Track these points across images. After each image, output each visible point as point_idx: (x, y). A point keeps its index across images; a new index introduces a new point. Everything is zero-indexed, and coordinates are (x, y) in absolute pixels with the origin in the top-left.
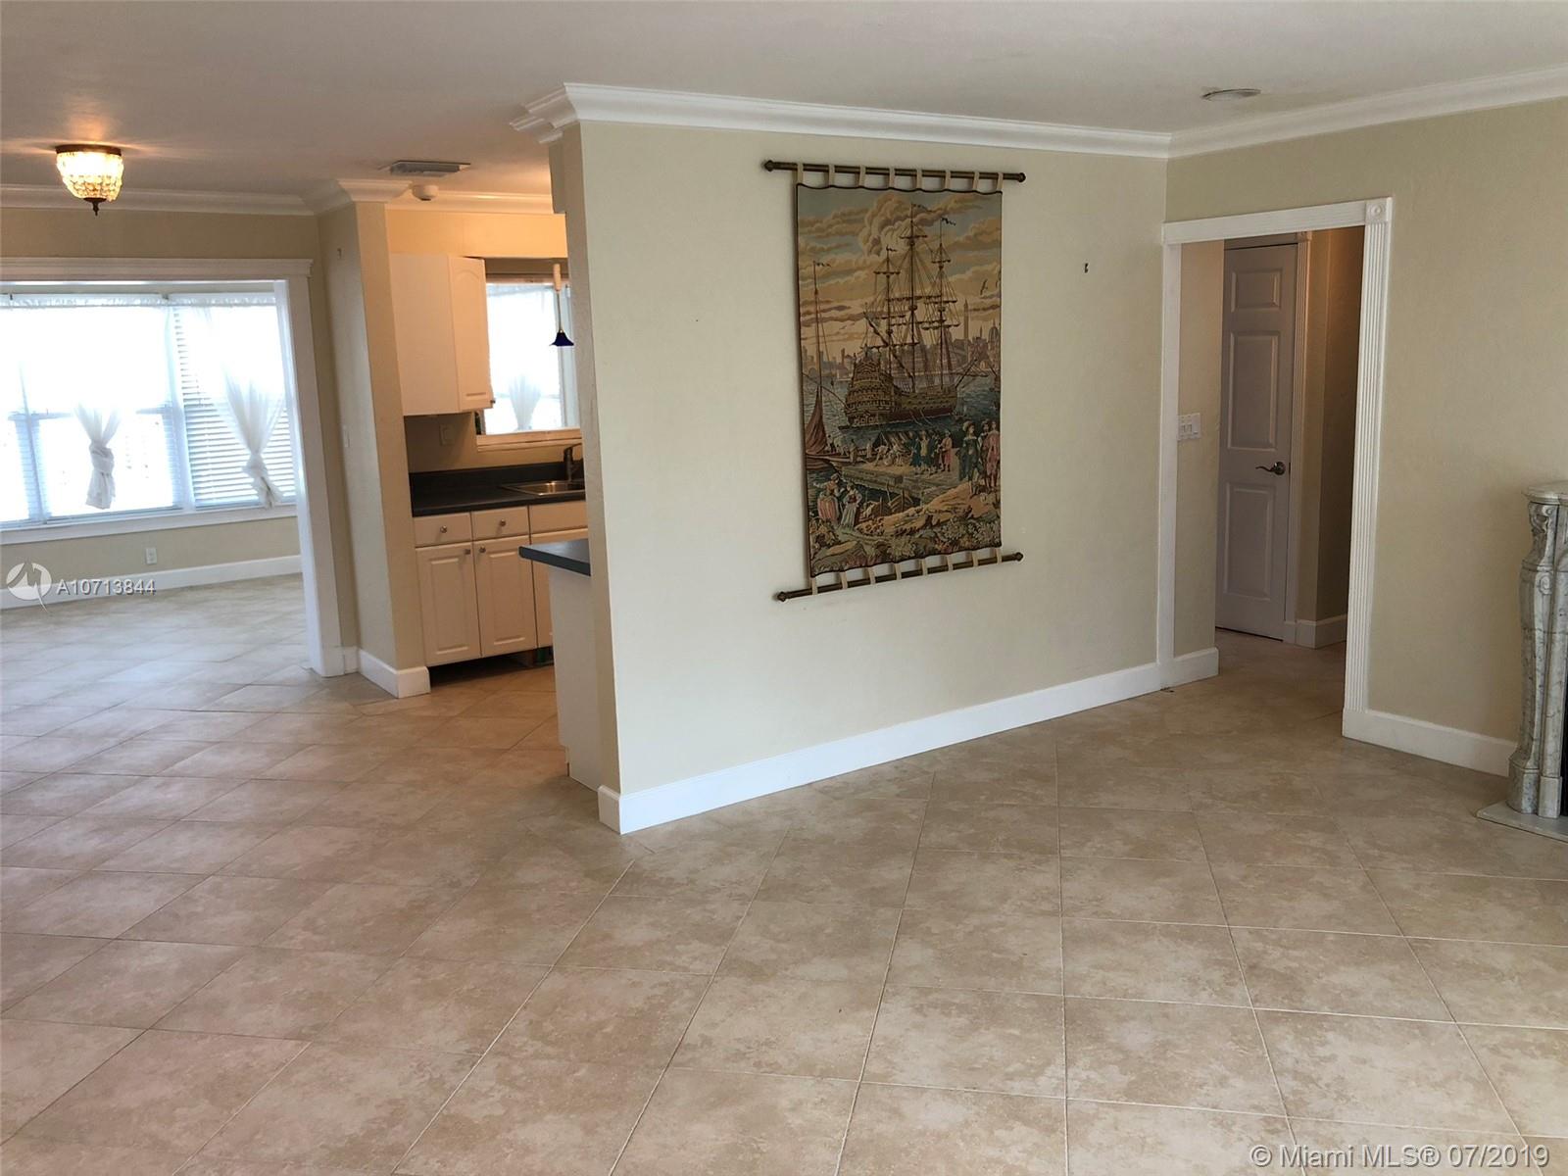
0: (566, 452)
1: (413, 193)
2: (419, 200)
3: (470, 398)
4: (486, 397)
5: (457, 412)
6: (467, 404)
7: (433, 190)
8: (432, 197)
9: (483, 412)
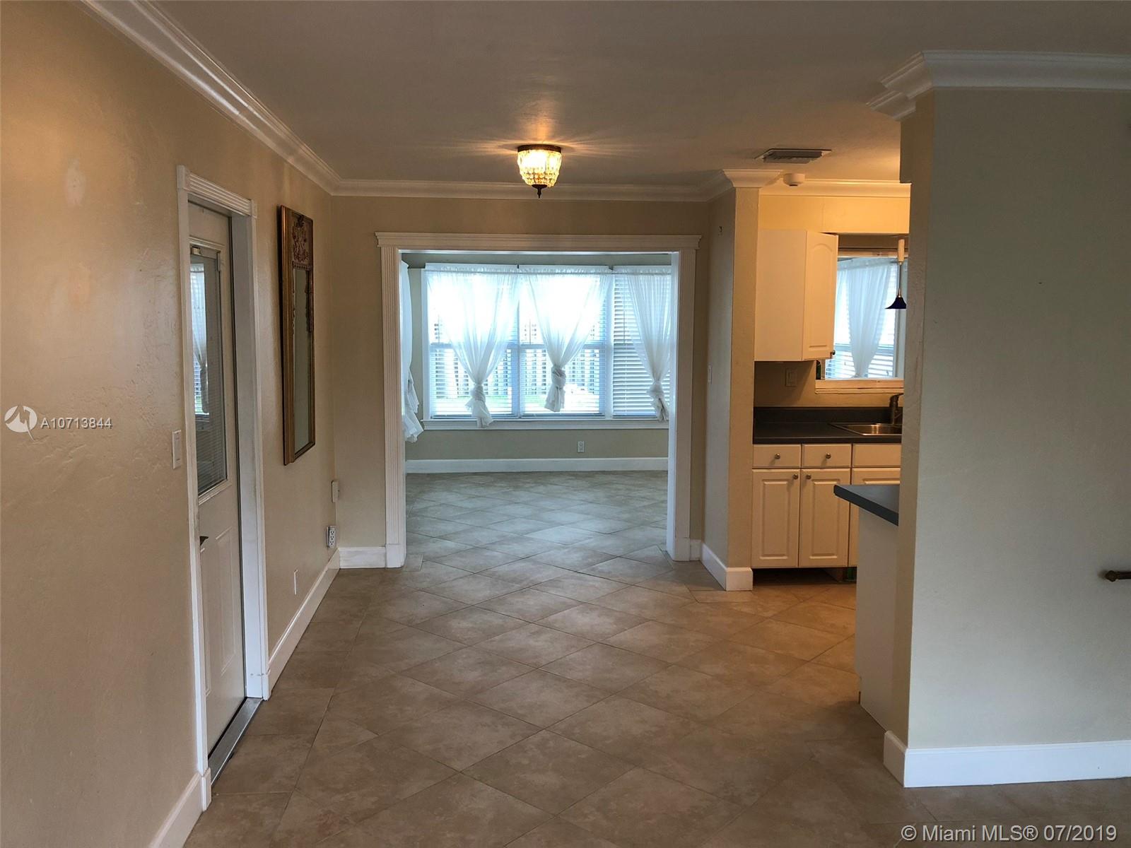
0: (892, 399)
1: (784, 181)
2: (788, 186)
3: (812, 349)
4: (827, 348)
5: (800, 360)
6: (809, 354)
7: (800, 177)
8: (800, 183)
9: (824, 361)
